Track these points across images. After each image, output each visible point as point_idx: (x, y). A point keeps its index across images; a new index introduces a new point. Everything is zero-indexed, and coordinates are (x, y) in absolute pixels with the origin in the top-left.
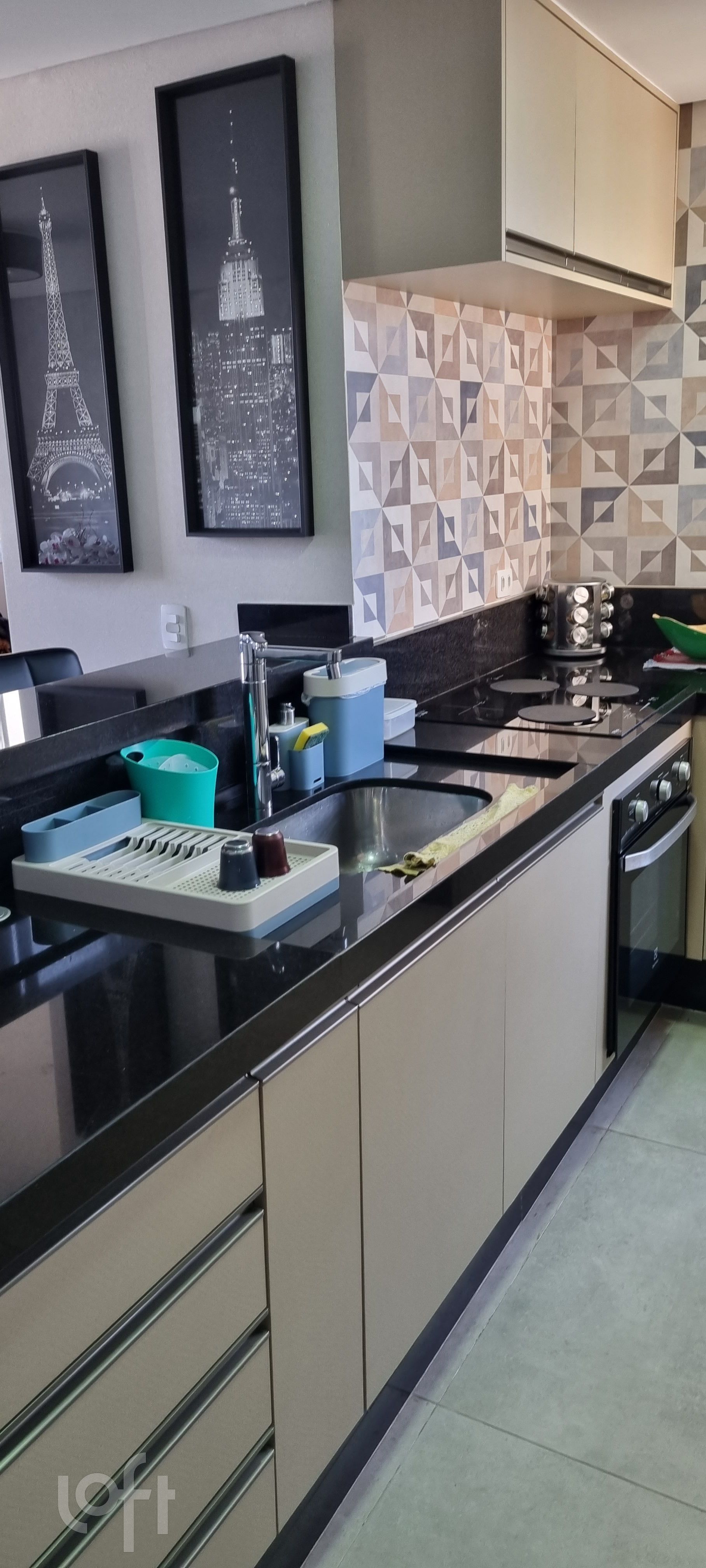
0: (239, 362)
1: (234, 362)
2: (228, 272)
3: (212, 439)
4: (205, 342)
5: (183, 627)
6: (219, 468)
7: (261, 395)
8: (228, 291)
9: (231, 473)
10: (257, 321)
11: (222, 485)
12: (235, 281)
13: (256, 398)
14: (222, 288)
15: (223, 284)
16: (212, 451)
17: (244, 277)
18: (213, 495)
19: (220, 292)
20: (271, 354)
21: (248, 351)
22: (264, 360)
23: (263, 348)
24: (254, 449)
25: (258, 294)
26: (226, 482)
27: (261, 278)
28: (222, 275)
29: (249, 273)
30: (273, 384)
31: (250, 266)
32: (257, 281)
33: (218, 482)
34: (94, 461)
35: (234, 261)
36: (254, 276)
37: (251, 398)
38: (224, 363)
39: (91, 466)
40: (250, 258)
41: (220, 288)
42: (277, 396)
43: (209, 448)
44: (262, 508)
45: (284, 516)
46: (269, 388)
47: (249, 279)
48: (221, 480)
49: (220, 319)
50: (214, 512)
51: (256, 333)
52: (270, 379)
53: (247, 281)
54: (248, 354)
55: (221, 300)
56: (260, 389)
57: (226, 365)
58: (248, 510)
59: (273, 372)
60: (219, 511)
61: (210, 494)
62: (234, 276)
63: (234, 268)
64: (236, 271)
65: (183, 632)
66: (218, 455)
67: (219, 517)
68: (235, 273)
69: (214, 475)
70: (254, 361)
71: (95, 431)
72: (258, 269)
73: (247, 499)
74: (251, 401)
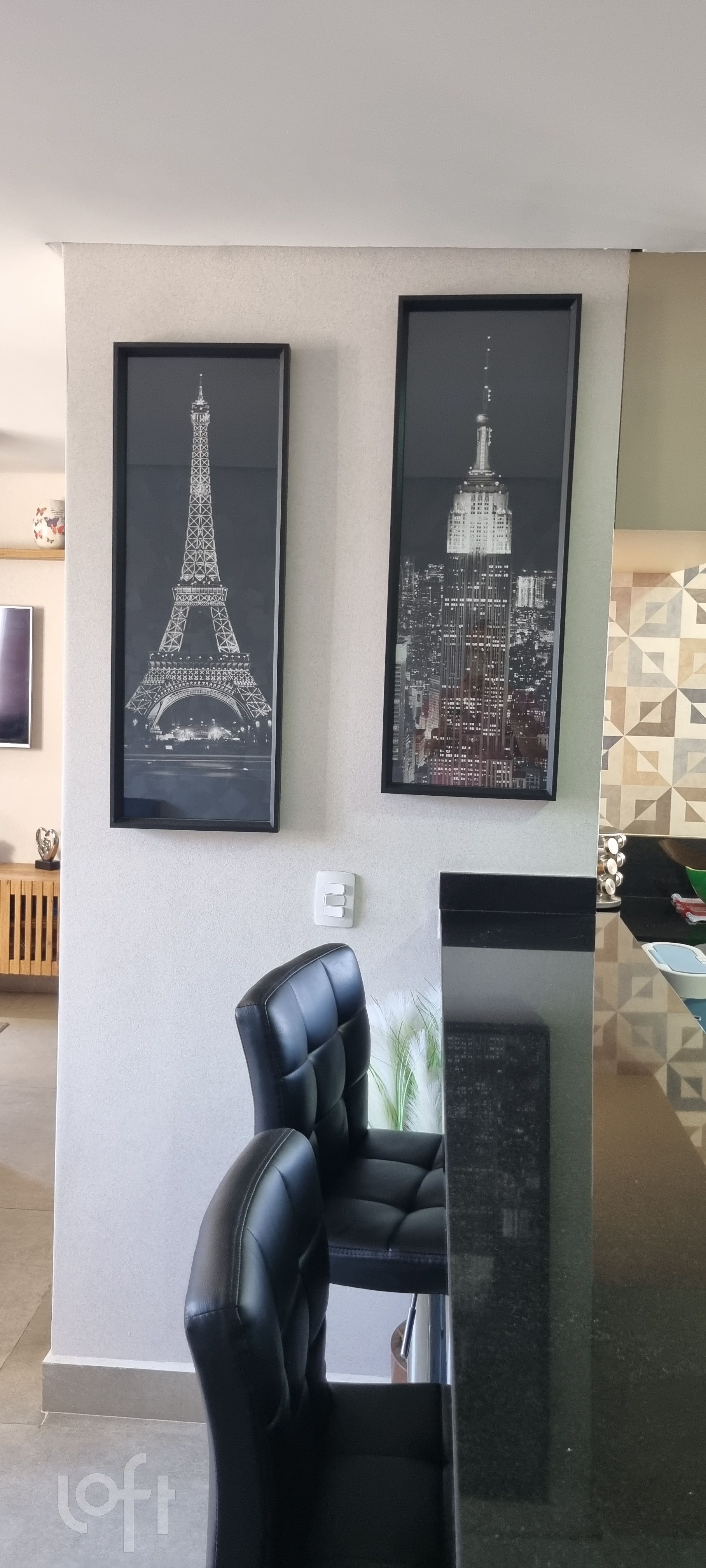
0: (469, 600)
1: (462, 600)
2: (464, 503)
3: (421, 682)
4: (422, 573)
5: (351, 899)
6: (426, 715)
7: (496, 639)
8: (462, 522)
9: (442, 723)
10: (501, 559)
11: (428, 735)
12: (474, 513)
13: (489, 641)
14: (455, 518)
15: (456, 515)
16: (419, 696)
17: (486, 511)
18: (414, 746)
19: (451, 522)
20: (515, 596)
21: (484, 589)
22: (505, 601)
23: (507, 589)
24: (480, 697)
25: (506, 531)
26: (434, 732)
27: (511, 514)
28: (456, 504)
29: (495, 507)
30: (515, 628)
31: (497, 500)
32: (505, 516)
33: (421, 731)
34: (237, 696)
35: (474, 492)
36: (500, 511)
37: (482, 640)
38: (447, 600)
39: (232, 702)
40: (498, 492)
41: (451, 518)
42: (519, 642)
43: (414, 692)
44: (485, 764)
45: (515, 775)
46: (509, 632)
47: (494, 513)
48: (427, 729)
49: (448, 551)
50: (413, 765)
51: (497, 571)
52: (512, 623)
53: (491, 515)
54: (484, 593)
55: (451, 531)
56: (495, 632)
57: (450, 602)
58: (463, 765)
59: (516, 615)
60: (421, 764)
61: (410, 744)
62: (473, 508)
63: (473, 499)
64: (476, 503)
65: (350, 906)
66: (426, 701)
67: (419, 771)
68: (474, 504)
69: (418, 723)
70: (490, 601)
71: (242, 660)
72: (507, 504)
73: (463, 752)
74: (481, 644)
